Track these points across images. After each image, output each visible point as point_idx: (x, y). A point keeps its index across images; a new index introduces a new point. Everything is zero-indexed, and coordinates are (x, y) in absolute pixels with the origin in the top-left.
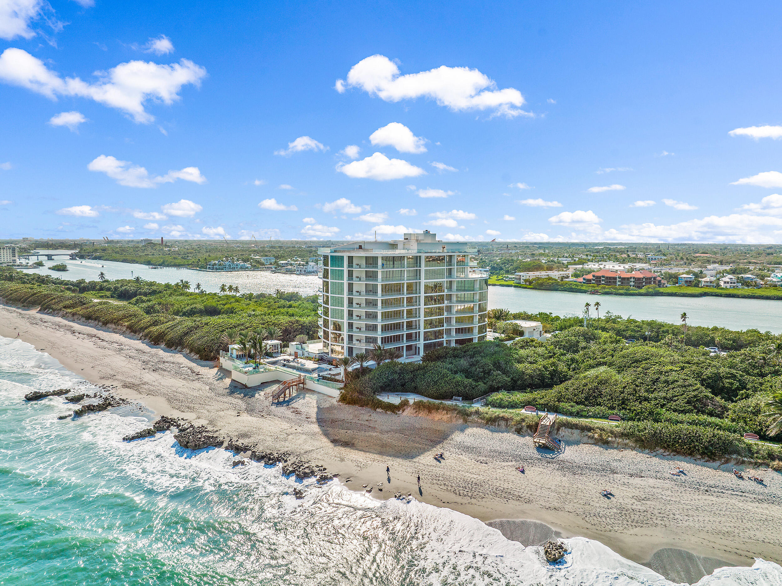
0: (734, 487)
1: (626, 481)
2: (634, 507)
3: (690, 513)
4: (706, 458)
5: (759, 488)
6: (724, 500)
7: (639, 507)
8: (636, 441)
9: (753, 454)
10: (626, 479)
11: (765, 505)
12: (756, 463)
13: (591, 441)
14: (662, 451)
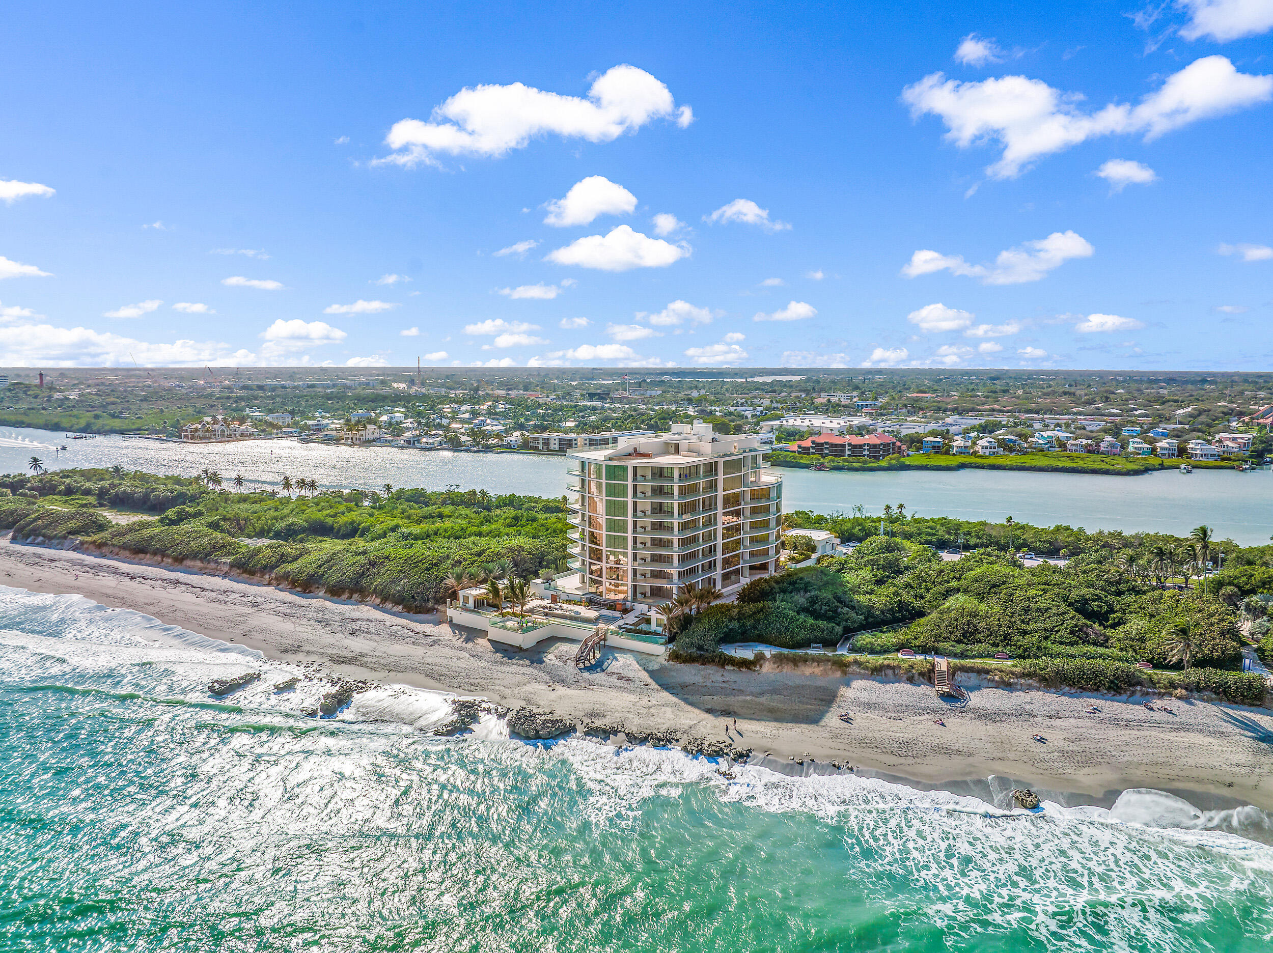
0: (1149, 719)
1: (1049, 724)
2: (1072, 748)
3: (1123, 748)
4: (1113, 693)
5: (1171, 718)
6: (1145, 733)
7: (1076, 748)
8: (1040, 681)
9: (1155, 684)
10: (1048, 722)
11: (1183, 734)
12: (1159, 693)
13: (990, 684)
14: (1067, 689)
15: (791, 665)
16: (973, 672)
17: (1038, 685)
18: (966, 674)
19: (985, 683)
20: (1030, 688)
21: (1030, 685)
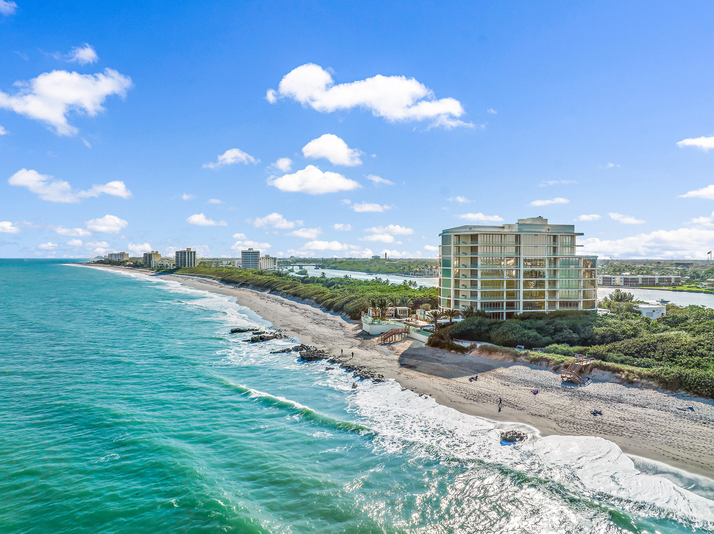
8: (660, 383)
13: (617, 381)
14: (684, 392)
15: (487, 353)
16: (609, 370)
17: (657, 386)
18: (602, 371)
19: (613, 379)
20: (649, 387)
21: (650, 385)
